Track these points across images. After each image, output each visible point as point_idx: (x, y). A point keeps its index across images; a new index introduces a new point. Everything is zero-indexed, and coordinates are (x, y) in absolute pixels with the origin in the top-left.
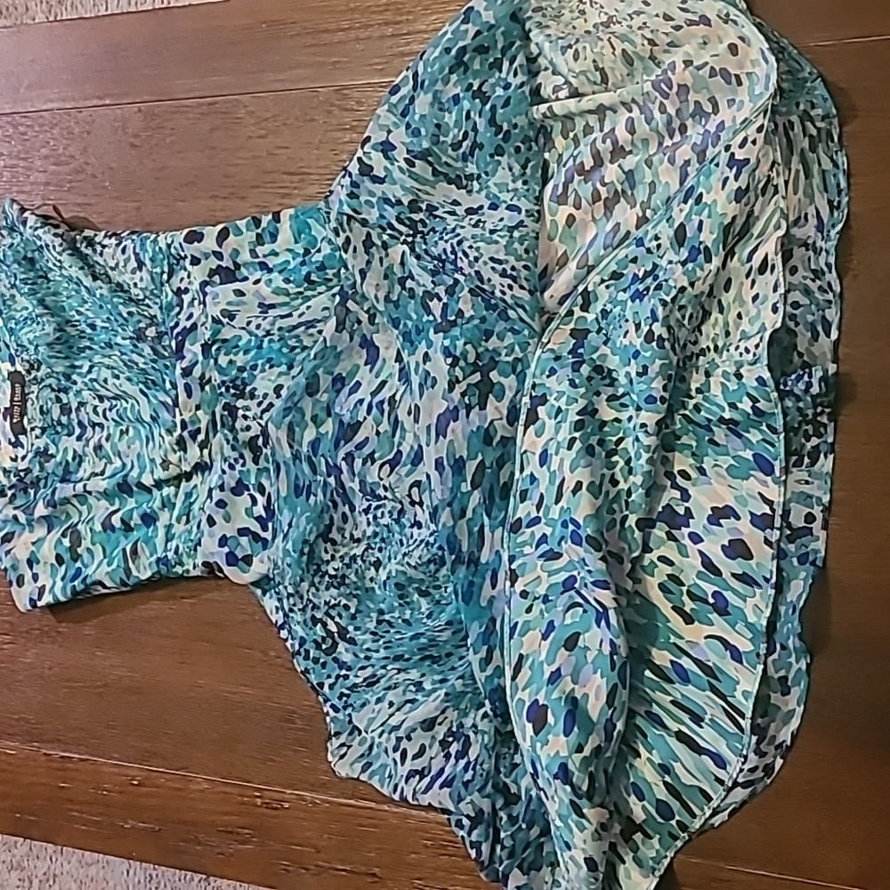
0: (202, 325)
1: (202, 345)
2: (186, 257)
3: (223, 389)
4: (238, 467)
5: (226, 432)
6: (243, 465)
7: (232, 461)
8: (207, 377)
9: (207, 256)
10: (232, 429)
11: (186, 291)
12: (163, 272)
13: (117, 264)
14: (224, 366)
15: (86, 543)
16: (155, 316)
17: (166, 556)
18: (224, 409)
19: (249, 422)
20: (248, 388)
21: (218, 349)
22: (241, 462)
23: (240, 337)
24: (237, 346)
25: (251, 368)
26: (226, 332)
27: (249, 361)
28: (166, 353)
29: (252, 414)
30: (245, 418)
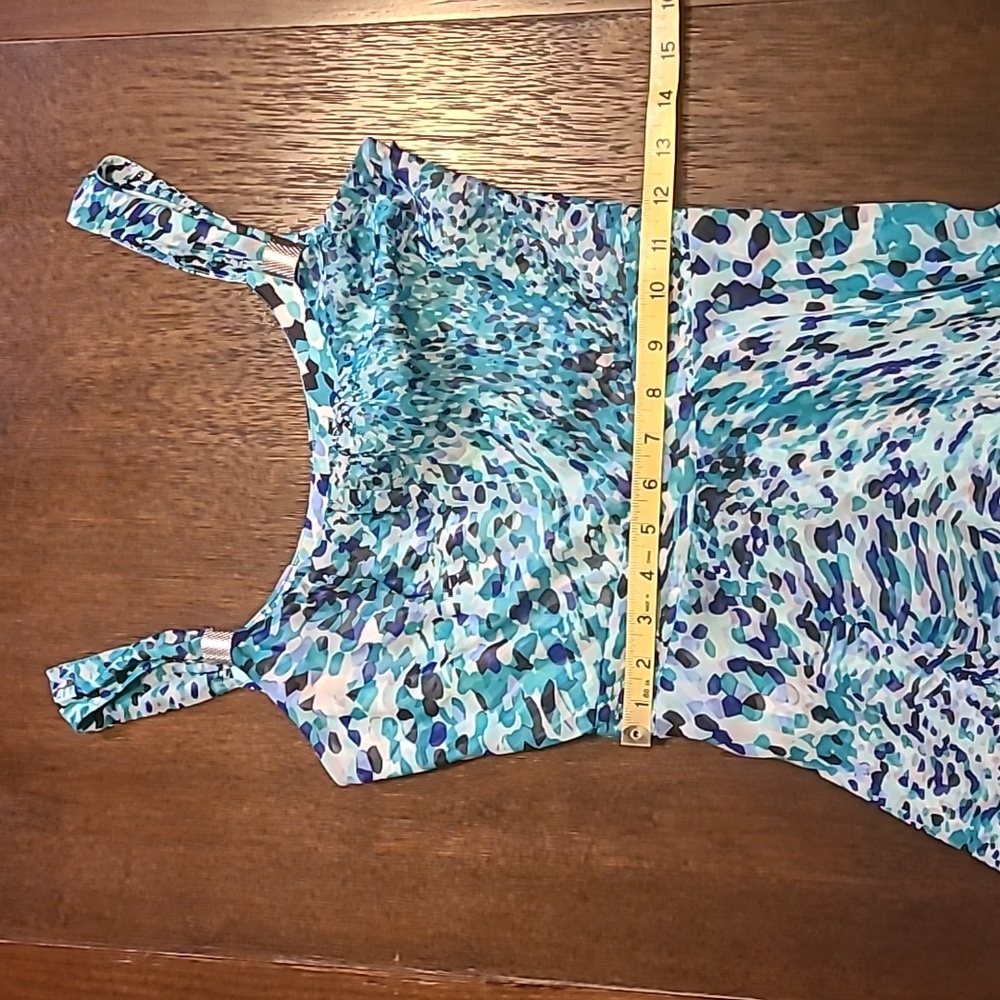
0: (686, 366)
1: (681, 398)
2: (687, 256)
3: (706, 469)
4: (720, 576)
5: (700, 530)
6: (728, 575)
7: (711, 570)
8: (682, 447)
9: (721, 265)
10: (710, 526)
11: (673, 307)
13: (563, 238)
14: (709, 431)
16: (616, 335)
17: (607, 706)
18: (701, 497)
19: (736, 517)
20: (748, 461)
21: (704, 408)
22: (723, 572)
23: (743, 385)
24: (735, 399)
25: (754, 430)
26: (720, 380)
27: (753, 421)
28: (622, 395)
29: (753, 500)
30: (731, 510)
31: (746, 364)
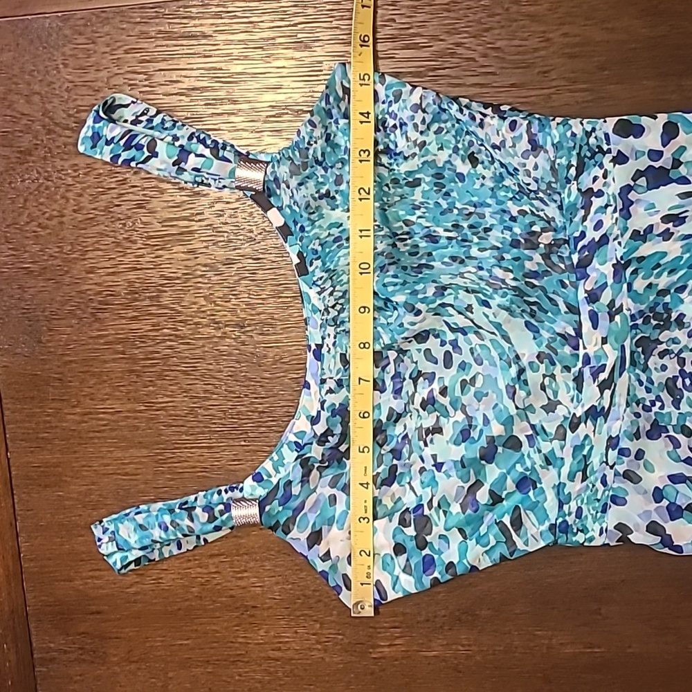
0: (614, 239)
1: (614, 265)
2: (609, 151)
3: (640, 321)
4: (655, 409)
5: (637, 371)
6: (662, 407)
7: (648, 403)
8: (617, 305)
9: (638, 155)
10: (645, 369)
11: (600, 194)
12: (569, 166)
13: (503, 142)
14: (641, 291)
15: (438, 529)
16: (553, 219)
17: (565, 521)
18: (637, 344)
19: (666, 361)
20: (674, 316)
21: (635, 272)
22: (658, 404)
23: (665, 254)
24: (658, 265)
25: (676, 291)
26: (646, 249)
27: (675, 283)
28: (562, 266)
29: (680, 346)
30: (662, 355)
31: (667, 235)
